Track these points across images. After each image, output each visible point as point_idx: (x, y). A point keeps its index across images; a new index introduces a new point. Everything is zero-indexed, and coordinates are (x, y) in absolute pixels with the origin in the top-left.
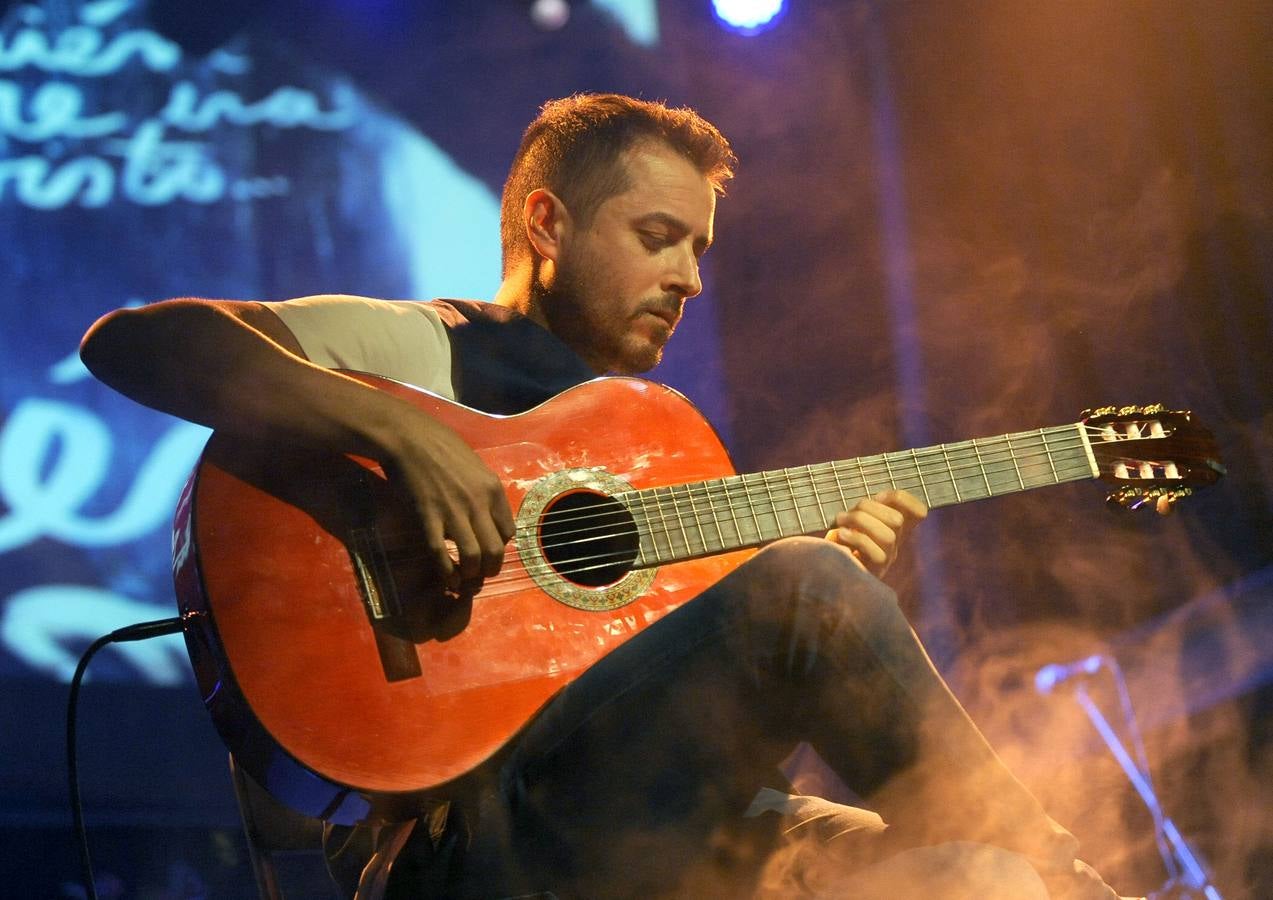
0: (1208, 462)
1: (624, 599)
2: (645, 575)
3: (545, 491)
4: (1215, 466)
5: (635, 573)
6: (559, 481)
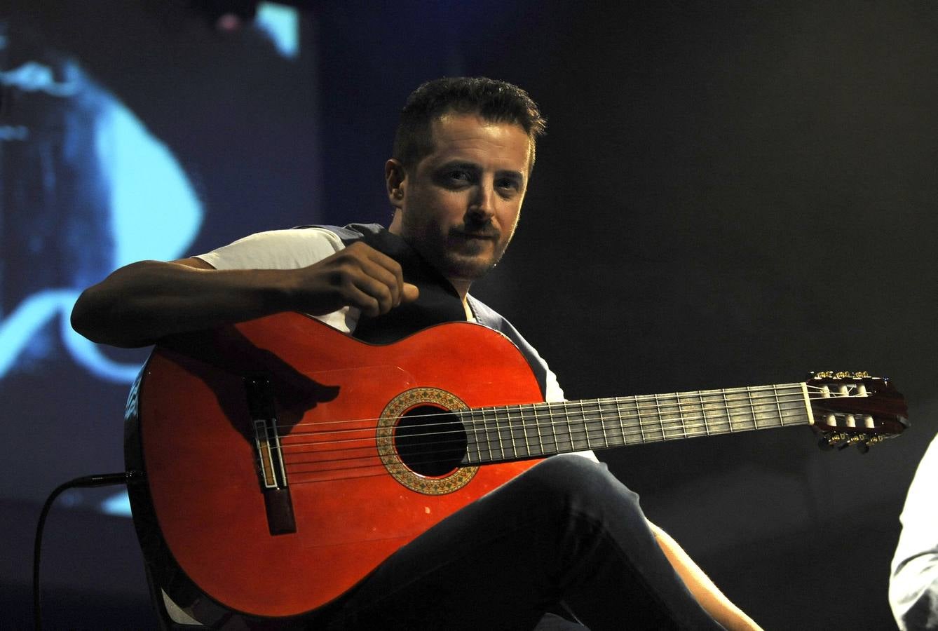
0: (898, 416)
1: (452, 487)
2: (469, 471)
3: (401, 402)
4: (902, 420)
5: (462, 469)
6: (412, 396)
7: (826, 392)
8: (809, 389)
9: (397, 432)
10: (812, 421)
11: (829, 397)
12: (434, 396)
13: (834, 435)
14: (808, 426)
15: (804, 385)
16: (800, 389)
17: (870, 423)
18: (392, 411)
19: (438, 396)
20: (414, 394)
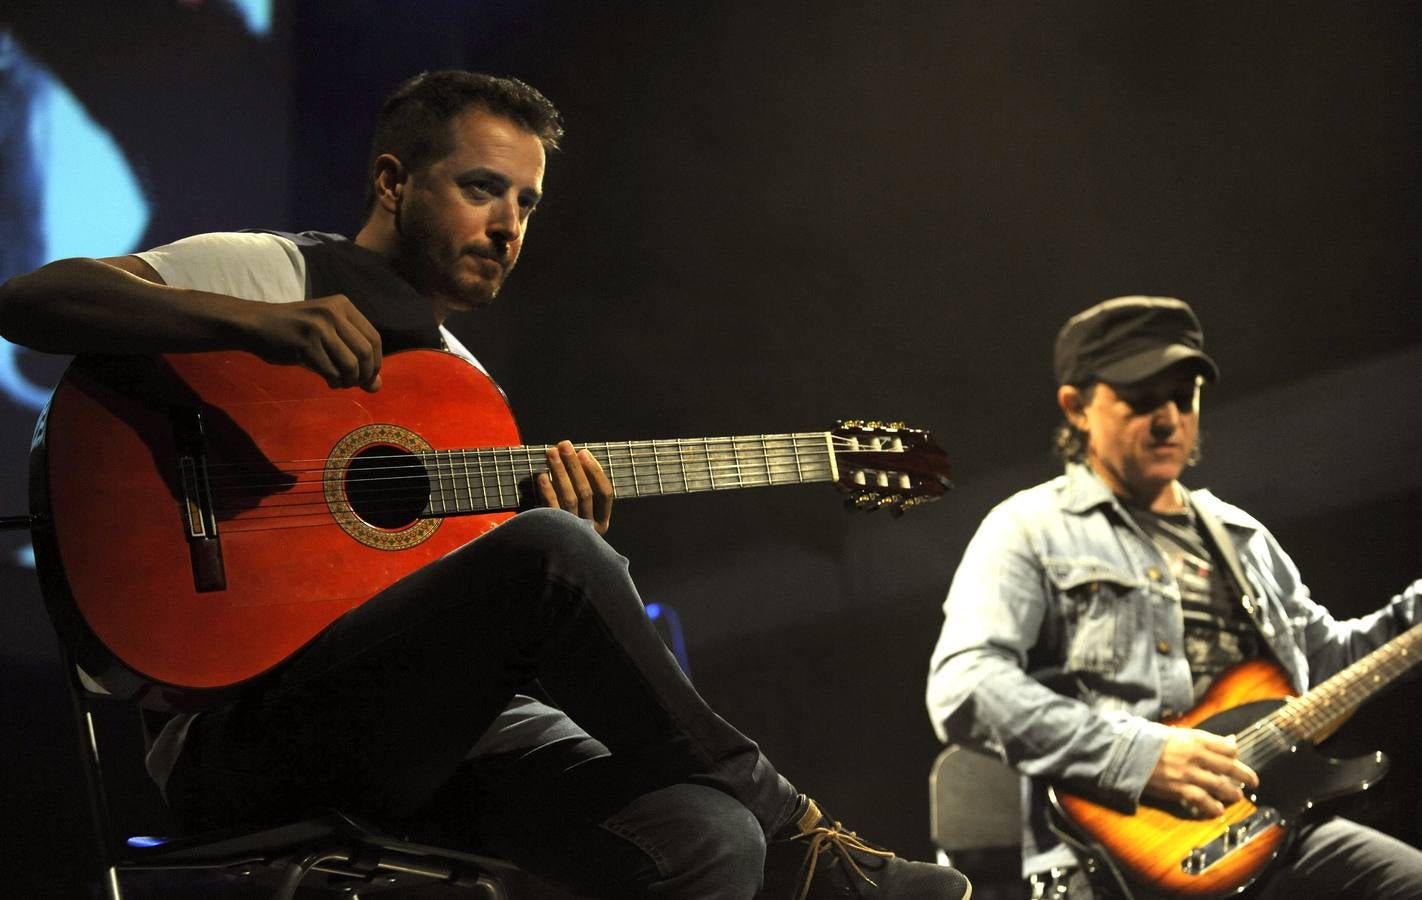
0: (938, 476)
1: (411, 542)
2: (431, 523)
3: (354, 441)
4: (944, 480)
5: (423, 520)
6: (367, 435)
7: (854, 444)
8: (834, 440)
9: (348, 475)
10: (836, 476)
11: (857, 450)
12: (393, 435)
13: (862, 495)
14: (832, 483)
15: (828, 435)
16: (824, 439)
17: (906, 483)
18: (343, 451)
19: (398, 435)
20: (370, 431)
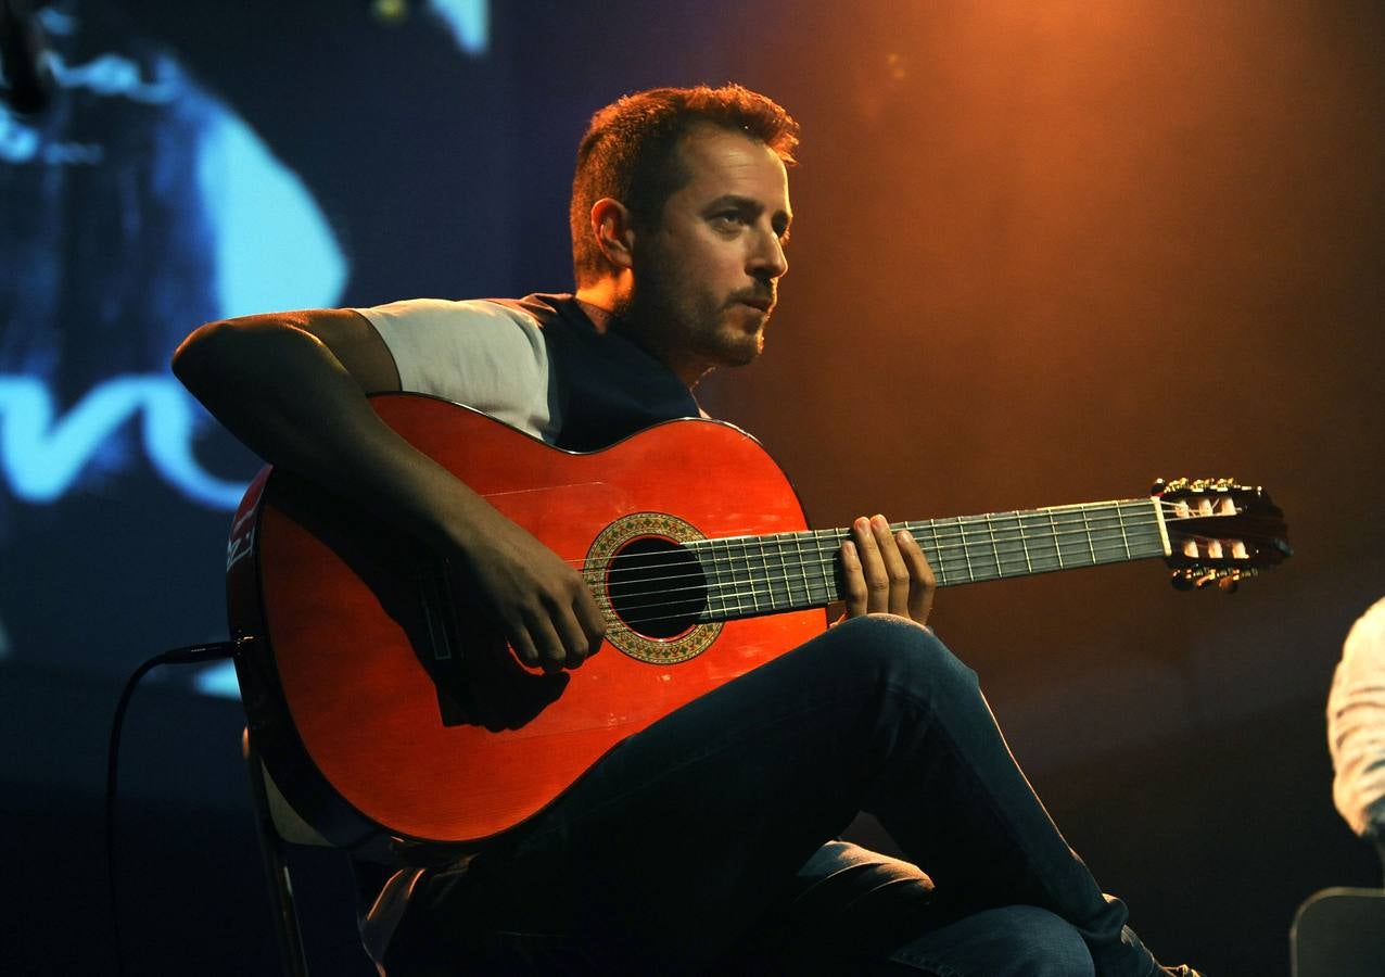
0: (1276, 541)
1: (688, 652)
2: (711, 629)
3: (615, 534)
4: (1282, 546)
5: (700, 626)
6: (630, 526)
8: (1164, 507)
9: (611, 577)
10: (1168, 551)
11: (1188, 517)
12: (659, 526)
13: (1194, 569)
14: (1164, 557)
15: (1156, 500)
16: (1152, 507)
17: (1240, 552)
18: (603, 547)
19: (666, 524)
20: (633, 522)
